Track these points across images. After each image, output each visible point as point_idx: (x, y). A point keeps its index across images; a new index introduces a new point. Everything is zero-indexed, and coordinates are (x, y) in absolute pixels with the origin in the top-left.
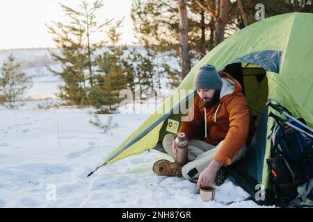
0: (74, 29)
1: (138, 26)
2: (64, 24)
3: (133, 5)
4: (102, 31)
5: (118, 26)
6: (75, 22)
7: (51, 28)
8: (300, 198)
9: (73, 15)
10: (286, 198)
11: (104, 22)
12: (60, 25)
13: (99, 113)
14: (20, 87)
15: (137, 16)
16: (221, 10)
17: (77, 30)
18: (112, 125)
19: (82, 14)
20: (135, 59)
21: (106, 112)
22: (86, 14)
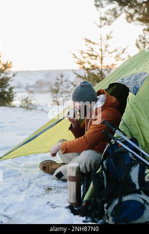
2: (85, 51)
3: (139, 37)
5: (123, 52)
6: (90, 49)
7: (74, 55)
12: (82, 52)
15: (141, 45)
19: (97, 44)
22: (100, 44)
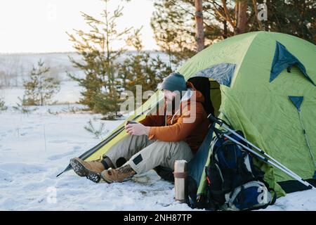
0: (95, 37)
1: (158, 34)
2: (85, 32)
3: (153, 14)
4: (121, 39)
5: (136, 34)
6: (94, 30)
7: (71, 36)
8: (228, 204)
9: (93, 23)
10: (217, 203)
11: (123, 31)
12: (81, 33)
13: (105, 119)
14: (48, 91)
15: (156, 25)
16: (239, 19)
17: (97, 38)
18: (103, 131)
19: (102, 23)
20: (158, 67)
21: (111, 118)
22: (105, 23)
